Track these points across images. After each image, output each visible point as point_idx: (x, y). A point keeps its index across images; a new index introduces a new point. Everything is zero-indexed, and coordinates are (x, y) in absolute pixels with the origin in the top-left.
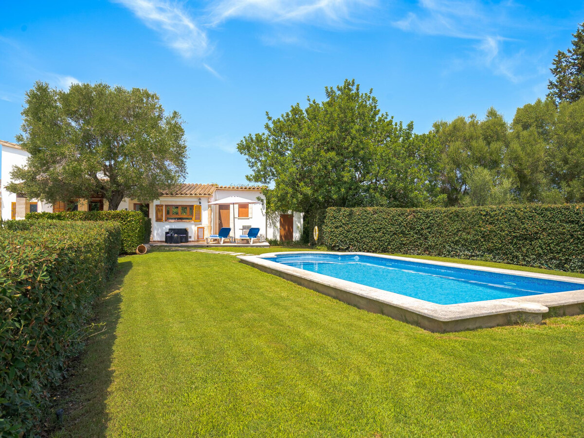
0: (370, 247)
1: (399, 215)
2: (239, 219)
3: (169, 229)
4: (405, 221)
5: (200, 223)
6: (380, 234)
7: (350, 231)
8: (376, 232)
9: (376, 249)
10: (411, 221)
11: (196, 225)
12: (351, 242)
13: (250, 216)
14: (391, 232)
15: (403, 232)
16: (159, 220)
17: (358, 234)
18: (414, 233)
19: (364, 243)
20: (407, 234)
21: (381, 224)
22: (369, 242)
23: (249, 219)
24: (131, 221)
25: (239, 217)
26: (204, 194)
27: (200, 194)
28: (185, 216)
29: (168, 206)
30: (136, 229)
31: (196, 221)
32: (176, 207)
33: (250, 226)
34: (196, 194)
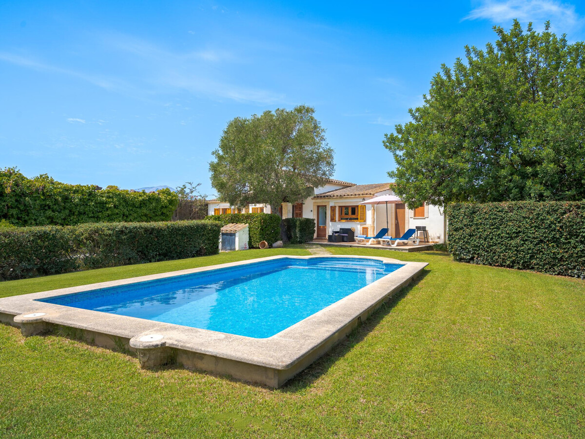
0: (503, 259)
1: (548, 213)
2: (414, 219)
3: (340, 229)
4: (559, 222)
5: (364, 223)
6: (518, 240)
7: (473, 235)
8: (512, 238)
9: (513, 262)
10: (570, 222)
11: (361, 225)
12: (476, 250)
13: (426, 215)
14: (534, 238)
15: (555, 240)
16: (333, 220)
17: (485, 240)
18: (577, 242)
19: (494, 253)
20: (564, 243)
21: (519, 227)
22: (502, 252)
23: (425, 219)
24: (255, 221)
25: (415, 216)
26: (367, 194)
27: (363, 194)
28: (354, 216)
29: (341, 207)
30: (258, 228)
31: (361, 221)
32: (347, 207)
33: (425, 227)
34: (359, 195)
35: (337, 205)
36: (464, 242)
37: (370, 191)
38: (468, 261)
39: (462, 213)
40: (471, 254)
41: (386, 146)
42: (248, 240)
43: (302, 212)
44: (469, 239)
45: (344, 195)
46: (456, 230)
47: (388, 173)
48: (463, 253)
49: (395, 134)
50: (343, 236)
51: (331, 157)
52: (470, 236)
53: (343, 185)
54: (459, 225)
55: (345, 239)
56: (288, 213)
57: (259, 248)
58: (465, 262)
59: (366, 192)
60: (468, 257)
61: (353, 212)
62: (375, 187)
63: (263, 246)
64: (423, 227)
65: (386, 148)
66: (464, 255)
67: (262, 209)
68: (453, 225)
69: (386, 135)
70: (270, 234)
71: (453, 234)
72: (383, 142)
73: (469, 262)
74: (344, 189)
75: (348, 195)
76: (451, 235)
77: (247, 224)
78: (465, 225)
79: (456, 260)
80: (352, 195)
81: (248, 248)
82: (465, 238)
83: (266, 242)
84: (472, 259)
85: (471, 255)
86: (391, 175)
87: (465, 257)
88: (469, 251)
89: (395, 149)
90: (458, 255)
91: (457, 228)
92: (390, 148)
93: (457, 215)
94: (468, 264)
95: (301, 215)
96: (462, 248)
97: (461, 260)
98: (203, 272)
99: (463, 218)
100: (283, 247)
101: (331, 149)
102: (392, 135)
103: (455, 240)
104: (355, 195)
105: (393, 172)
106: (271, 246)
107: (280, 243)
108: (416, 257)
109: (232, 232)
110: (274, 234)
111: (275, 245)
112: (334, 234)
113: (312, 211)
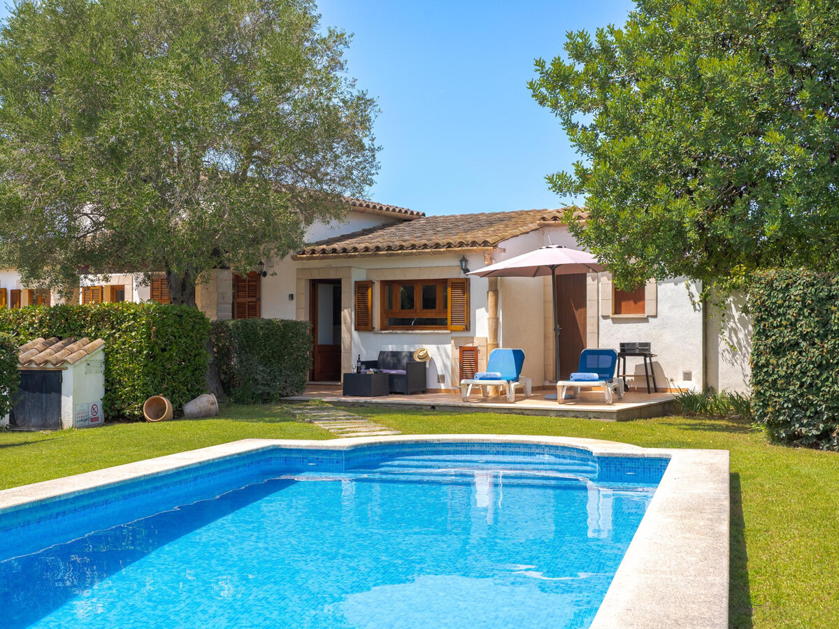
2: (615, 321)
5: (466, 333)
11: (455, 341)
13: (649, 308)
16: (362, 324)
23: (645, 320)
24: (129, 329)
25: (616, 313)
26: (474, 243)
27: (461, 244)
28: (430, 314)
29: (386, 284)
30: (140, 352)
31: (455, 327)
32: (409, 285)
33: (648, 345)
34: (449, 245)
35: (377, 278)
36: (802, 385)
37: (479, 235)
38: (814, 443)
39: (796, 301)
40: (824, 422)
41: (542, 101)
42: (102, 394)
43: (259, 299)
44: (818, 377)
45: (402, 247)
46: (778, 350)
47: (550, 180)
48: (799, 420)
49: (568, 61)
50: (391, 376)
51: (365, 123)
52: (820, 366)
53: (386, 216)
54: (788, 336)
55: (399, 385)
56: (218, 303)
57: (143, 419)
58: (805, 446)
59: (469, 238)
60: (815, 432)
61: (429, 303)
62: (491, 224)
63: (158, 414)
64: (641, 344)
65: (541, 103)
66: (802, 425)
67: (118, 293)
68: (767, 337)
69: (540, 64)
70: (176, 373)
71: (767, 364)
72: (531, 85)
73: (815, 446)
74: (392, 229)
75: (413, 247)
76: (763, 366)
77: (99, 341)
78: (804, 337)
79: (776, 440)
80: (425, 246)
81: (102, 419)
82: (804, 373)
83: (166, 401)
84: (826, 436)
85: (821, 426)
86: (560, 184)
87: (804, 430)
88: (816, 412)
89: (570, 108)
90: (786, 424)
91: (782, 344)
92: (555, 106)
93: (780, 307)
94: (814, 451)
95: (255, 309)
96: (795, 405)
97: (793, 440)
98: (41, 501)
99: (799, 314)
100: (217, 415)
101: (368, 97)
102: (557, 63)
103: (775, 381)
104: (437, 246)
105: (562, 176)
106: (178, 414)
107: (207, 400)
108: (659, 435)
109: (50, 367)
110: (189, 374)
111: (190, 407)
112: (363, 371)
113: (291, 297)
